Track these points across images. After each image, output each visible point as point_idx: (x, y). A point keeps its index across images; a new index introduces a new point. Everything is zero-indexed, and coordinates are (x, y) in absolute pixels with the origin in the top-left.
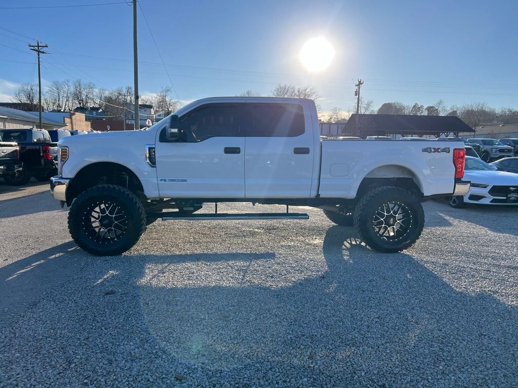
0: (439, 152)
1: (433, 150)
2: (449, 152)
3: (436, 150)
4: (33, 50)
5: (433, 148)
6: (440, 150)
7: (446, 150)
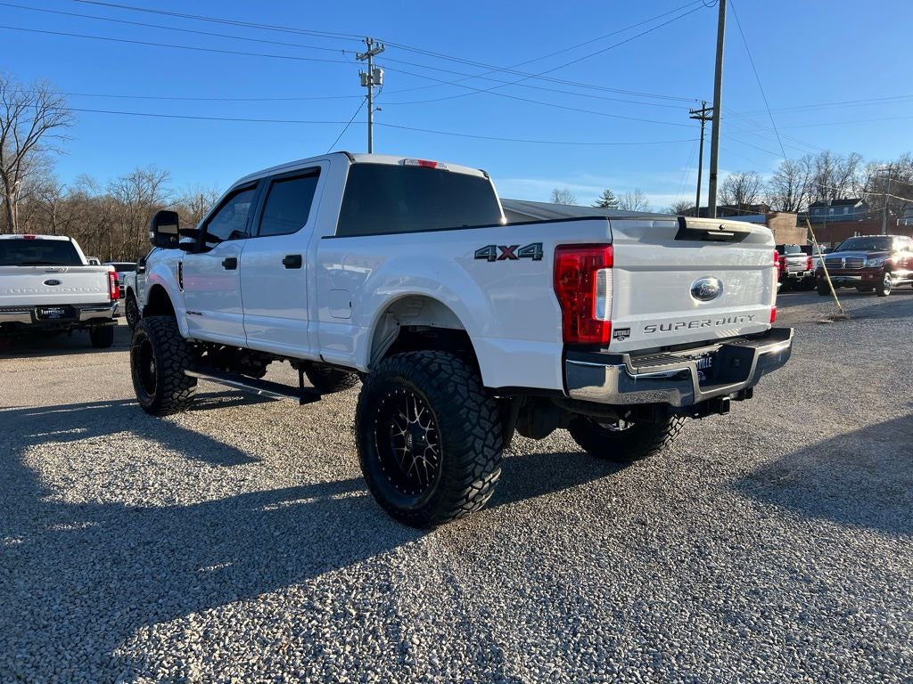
0: (516, 258)
1: (499, 253)
2: (539, 258)
3: (508, 253)
4: (694, 117)
5: (500, 248)
6: (516, 253)
7: (534, 252)
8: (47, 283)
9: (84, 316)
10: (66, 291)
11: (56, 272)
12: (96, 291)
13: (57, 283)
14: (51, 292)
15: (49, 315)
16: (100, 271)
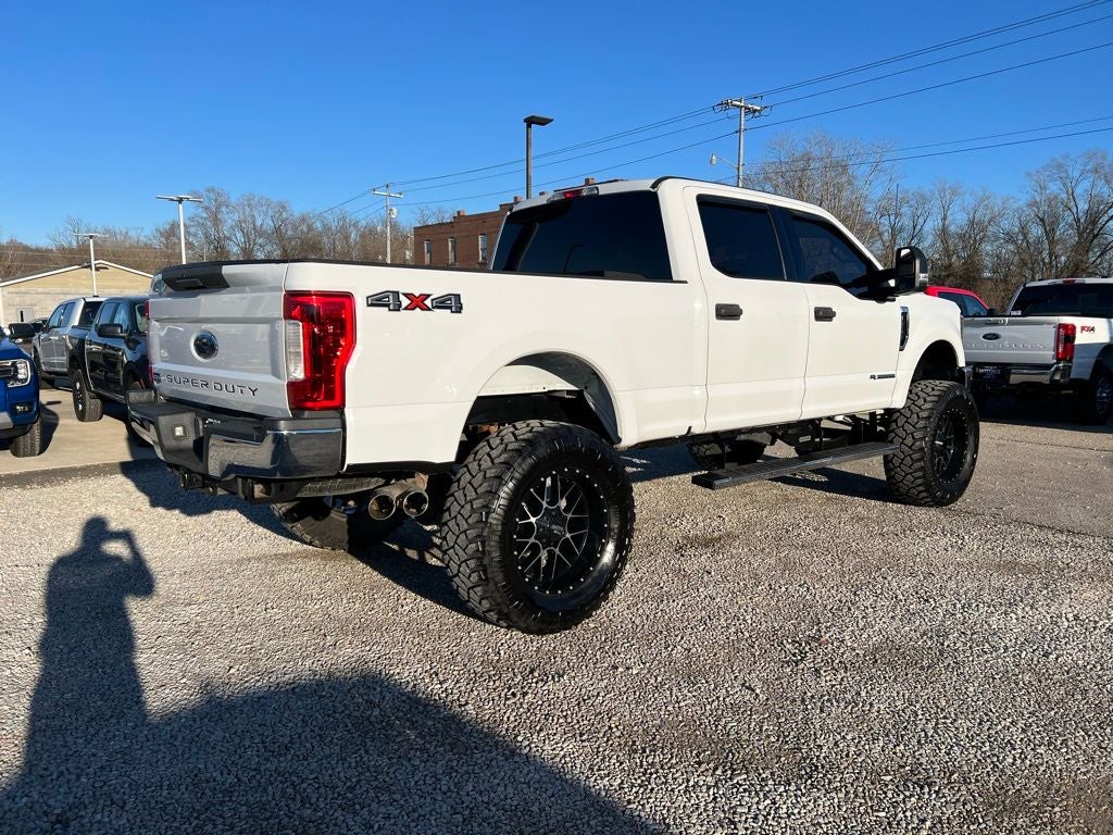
8: (984, 337)
9: (1015, 379)
10: (1003, 348)
11: (996, 324)
12: (1039, 349)
13: (995, 337)
14: (988, 348)
15: (984, 374)
16: (1049, 323)
